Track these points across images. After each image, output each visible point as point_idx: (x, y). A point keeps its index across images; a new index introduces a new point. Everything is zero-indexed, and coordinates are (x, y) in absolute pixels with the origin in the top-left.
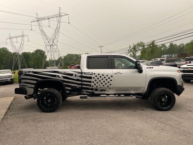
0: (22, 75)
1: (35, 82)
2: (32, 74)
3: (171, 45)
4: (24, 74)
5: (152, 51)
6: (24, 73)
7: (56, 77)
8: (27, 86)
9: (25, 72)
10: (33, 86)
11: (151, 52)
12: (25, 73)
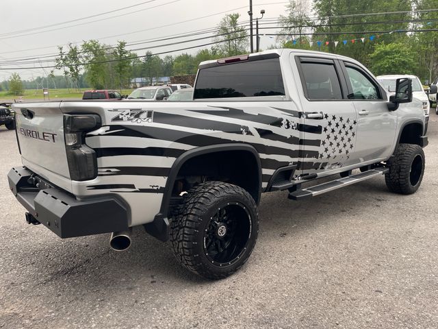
0: (101, 131)
1: (167, 162)
2: (150, 123)
3: (149, 56)
4: (112, 127)
5: (121, 67)
6: (108, 121)
7: (241, 133)
8: (132, 186)
9: (115, 114)
10: (161, 181)
11: (119, 68)
12: (117, 119)
